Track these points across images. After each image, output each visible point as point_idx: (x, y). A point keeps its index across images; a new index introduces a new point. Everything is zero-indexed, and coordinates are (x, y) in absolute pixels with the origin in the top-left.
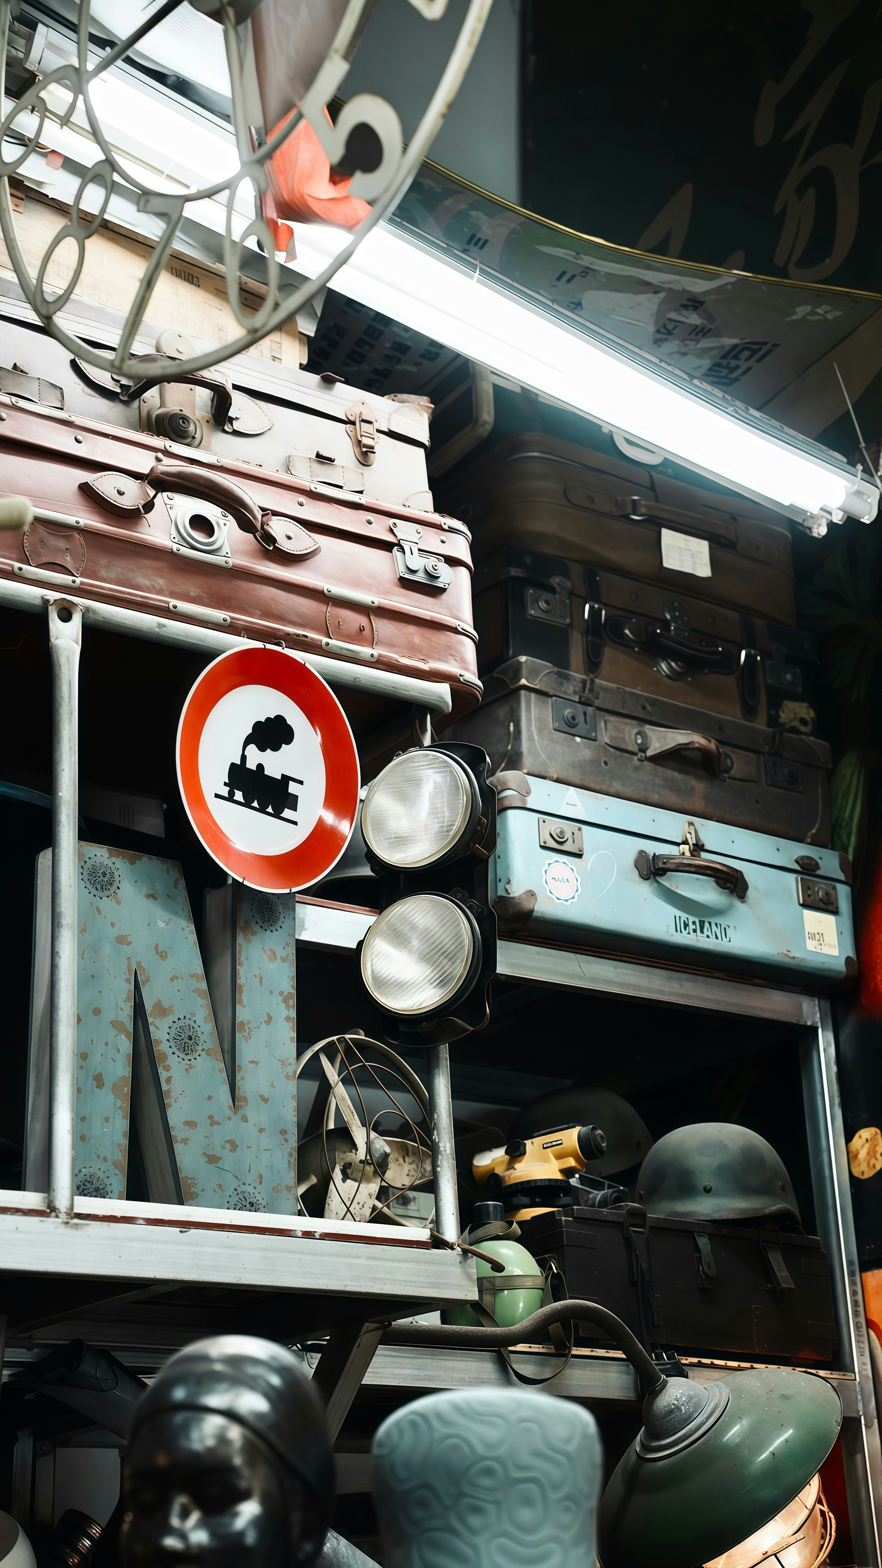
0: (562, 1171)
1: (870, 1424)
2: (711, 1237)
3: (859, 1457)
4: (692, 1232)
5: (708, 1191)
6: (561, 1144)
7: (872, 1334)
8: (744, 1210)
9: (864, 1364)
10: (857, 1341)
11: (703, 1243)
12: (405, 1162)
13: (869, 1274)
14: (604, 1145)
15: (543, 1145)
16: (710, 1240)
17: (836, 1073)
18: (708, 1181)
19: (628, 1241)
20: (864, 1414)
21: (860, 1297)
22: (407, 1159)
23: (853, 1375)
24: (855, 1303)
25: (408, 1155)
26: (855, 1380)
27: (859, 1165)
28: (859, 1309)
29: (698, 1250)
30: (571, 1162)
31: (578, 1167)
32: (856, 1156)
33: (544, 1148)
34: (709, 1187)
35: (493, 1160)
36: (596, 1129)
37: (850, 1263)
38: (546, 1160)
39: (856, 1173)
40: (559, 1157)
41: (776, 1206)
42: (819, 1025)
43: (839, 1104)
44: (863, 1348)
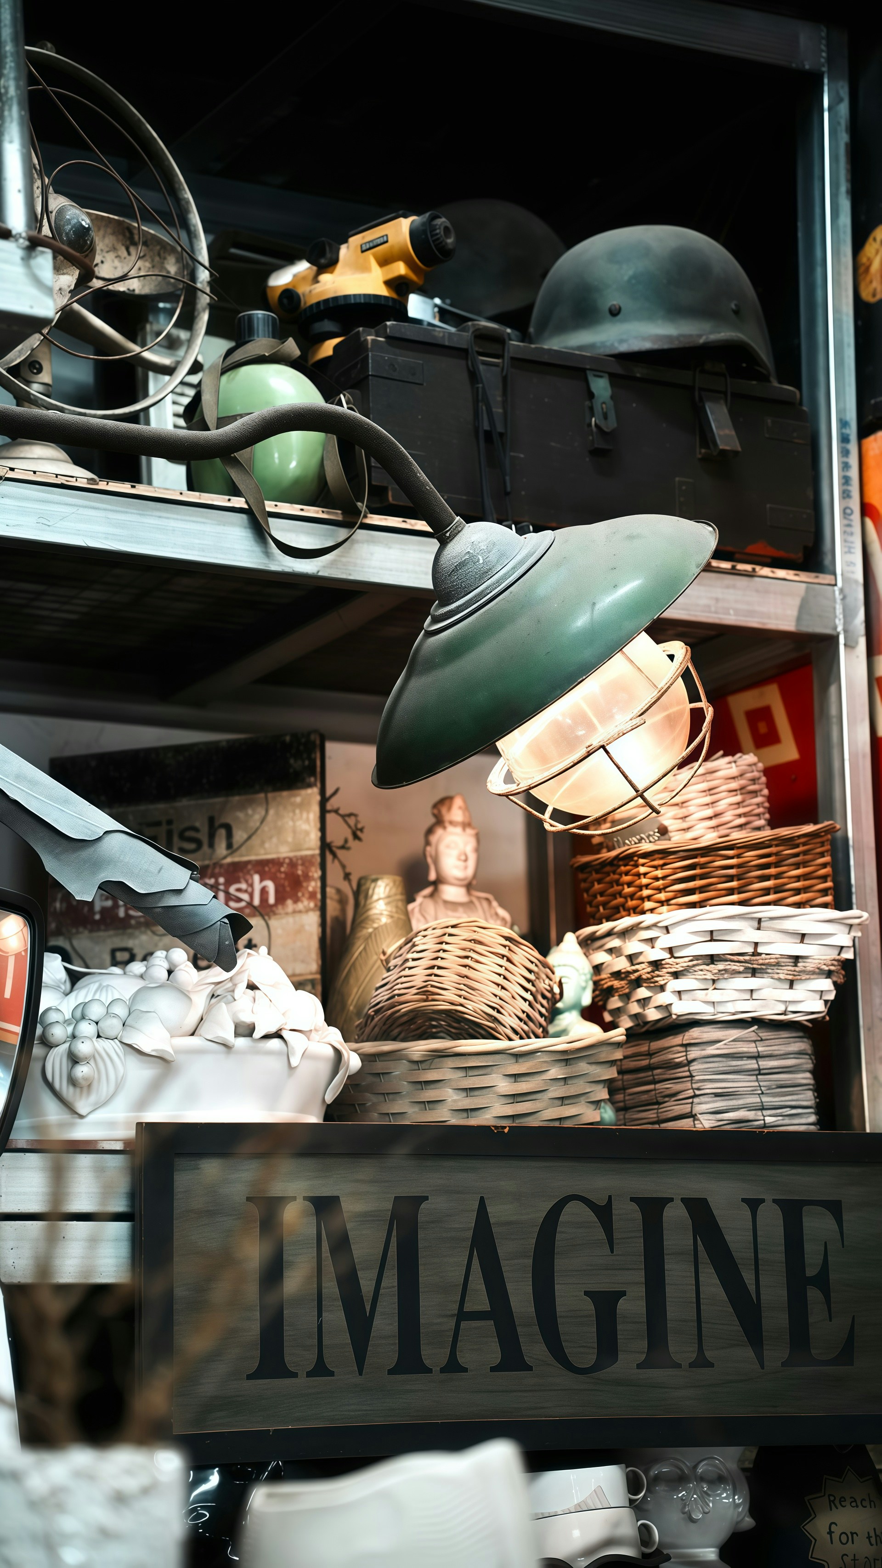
0: (388, 283)
1: (853, 644)
2: (614, 379)
3: (833, 689)
4: (583, 371)
5: (615, 312)
6: (387, 242)
7: (869, 522)
8: (669, 338)
9: (852, 564)
10: (844, 533)
11: (601, 387)
12: (129, 254)
13: (871, 438)
14: (450, 241)
15: (361, 246)
16: (612, 384)
17: (846, 144)
18: (614, 299)
19: (474, 376)
20: (845, 631)
21: (854, 473)
22: (132, 250)
23: (833, 577)
24: (846, 481)
25: (135, 244)
26: (836, 585)
27: (871, 282)
28: (849, 488)
29: (591, 395)
30: (400, 269)
31: (413, 277)
32: (867, 269)
33: (363, 252)
34: (617, 307)
35: (295, 276)
36: (438, 217)
37: (843, 424)
38: (366, 269)
39: (866, 295)
40: (383, 262)
41: (724, 334)
42: (825, 69)
43: (847, 192)
44: (852, 542)
